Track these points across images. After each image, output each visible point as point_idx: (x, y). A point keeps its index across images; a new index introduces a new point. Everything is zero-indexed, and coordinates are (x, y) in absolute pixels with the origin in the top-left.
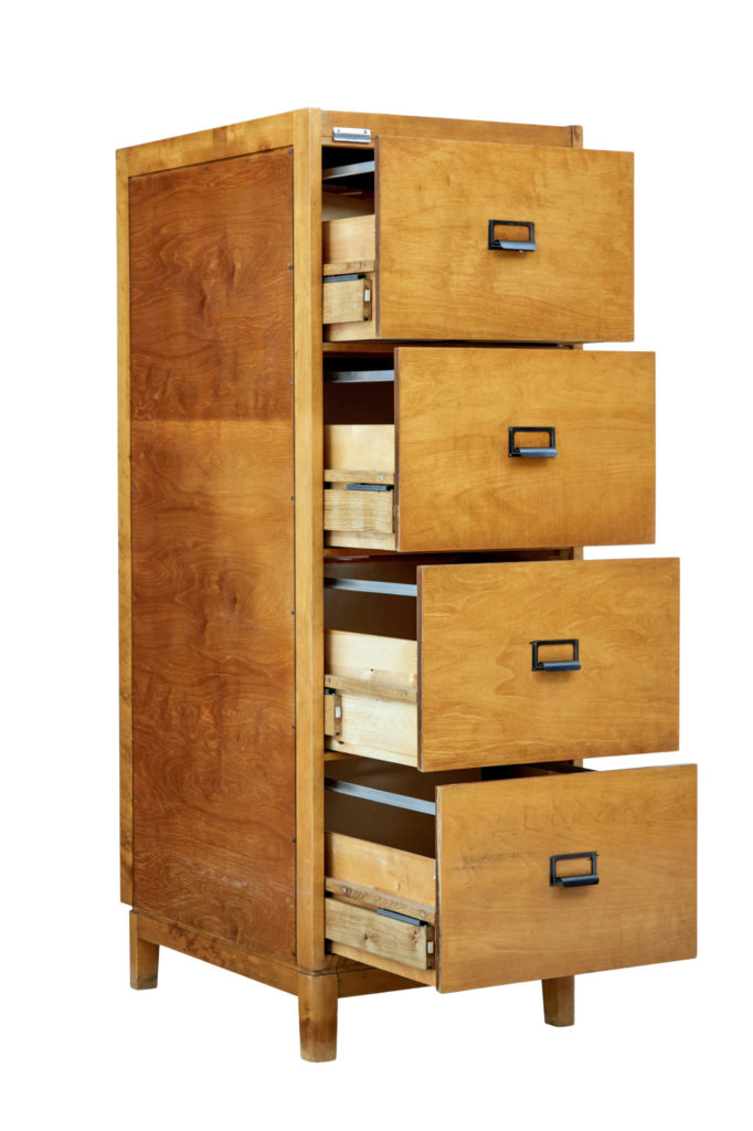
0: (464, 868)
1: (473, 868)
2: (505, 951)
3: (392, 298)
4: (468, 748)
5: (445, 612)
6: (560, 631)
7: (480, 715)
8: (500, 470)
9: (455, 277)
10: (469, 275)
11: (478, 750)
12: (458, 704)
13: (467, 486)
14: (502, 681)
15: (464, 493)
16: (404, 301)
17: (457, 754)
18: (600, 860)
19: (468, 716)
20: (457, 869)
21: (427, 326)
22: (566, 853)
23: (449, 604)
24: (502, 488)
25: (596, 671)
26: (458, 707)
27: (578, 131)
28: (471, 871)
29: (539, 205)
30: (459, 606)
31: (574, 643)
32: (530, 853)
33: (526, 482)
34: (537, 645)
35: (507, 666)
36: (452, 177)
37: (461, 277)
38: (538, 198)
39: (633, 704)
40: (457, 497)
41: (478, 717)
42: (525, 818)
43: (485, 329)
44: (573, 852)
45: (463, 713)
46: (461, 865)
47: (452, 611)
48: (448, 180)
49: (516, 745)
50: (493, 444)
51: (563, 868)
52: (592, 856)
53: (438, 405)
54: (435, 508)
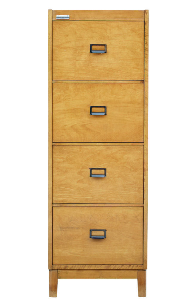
0: (60, 230)
1: (63, 230)
2: (74, 255)
3: (57, 68)
4: (68, 198)
5: (60, 158)
6: (100, 166)
7: (72, 188)
8: (86, 119)
9: (78, 61)
10: (83, 61)
11: (71, 198)
12: (64, 185)
13: (75, 123)
14: (79, 179)
15: (74, 125)
16: (60, 69)
17: (64, 199)
18: (107, 232)
19: (67, 189)
20: (58, 230)
21: (68, 76)
22: (95, 229)
23: (62, 156)
24: (88, 124)
25: (112, 178)
26: (64, 186)
27: (147, 12)
28: (63, 231)
29: (108, 39)
30: (65, 157)
31: (105, 169)
32: (83, 228)
33: (97, 122)
34: (91, 169)
35: (81, 175)
36: (77, 32)
37: (80, 62)
38: (108, 37)
39: (126, 188)
40: (72, 127)
41: (71, 189)
42: (81, 217)
43: (88, 77)
44: (97, 229)
45: (66, 188)
46: (59, 229)
47: (62, 158)
48: (76, 33)
49: (84, 198)
50: (84, 111)
51: (94, 233)
52: (105, 231)
53: (65, 100)
54: (64, 129)
